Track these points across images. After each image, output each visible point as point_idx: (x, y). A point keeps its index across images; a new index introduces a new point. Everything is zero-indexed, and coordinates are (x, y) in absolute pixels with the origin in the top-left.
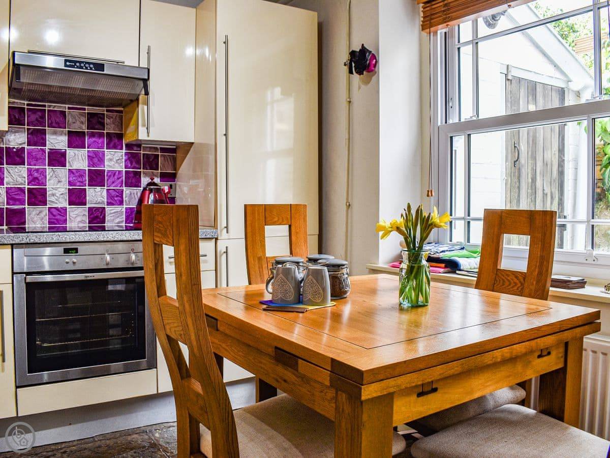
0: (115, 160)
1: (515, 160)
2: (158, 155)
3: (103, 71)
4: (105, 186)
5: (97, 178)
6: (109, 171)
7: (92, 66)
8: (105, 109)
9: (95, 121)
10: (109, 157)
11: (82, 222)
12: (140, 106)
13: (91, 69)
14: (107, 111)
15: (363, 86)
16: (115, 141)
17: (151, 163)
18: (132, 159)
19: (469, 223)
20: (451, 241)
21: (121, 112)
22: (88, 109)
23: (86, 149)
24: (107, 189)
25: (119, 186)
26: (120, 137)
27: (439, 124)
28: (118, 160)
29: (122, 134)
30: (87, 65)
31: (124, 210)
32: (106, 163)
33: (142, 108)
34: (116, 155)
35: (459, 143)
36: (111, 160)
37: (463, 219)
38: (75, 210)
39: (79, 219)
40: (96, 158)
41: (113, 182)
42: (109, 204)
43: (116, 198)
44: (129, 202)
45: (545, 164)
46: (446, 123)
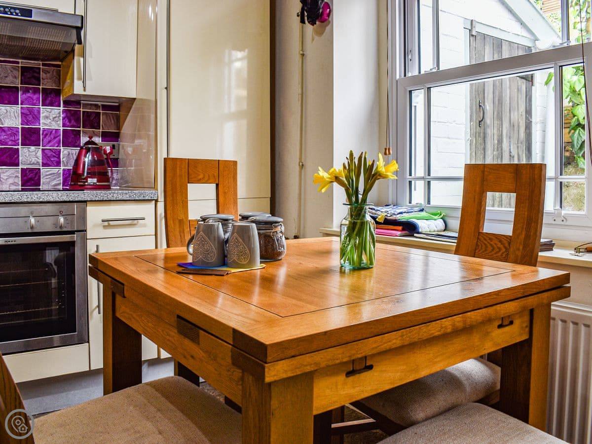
0: (51, 118)
1: (480, 120)
2: (100, 112)
3: (31, 17)
4: (40, 146)
5: (31, 137)
6: (44, 130)
7: (17, 11)
8: (41, 62)
9: (30, 76)
10: (46, 114)
11: (14, 184)
12: (76, 58)
13: (17, 14)
14: (43, 65)
15: (316, 38)
16: (52, 97)
17: (92, 121)
18: (71, 117)
19: (429, 183)
20: (410, 203)
21: (59, 66)
22: (22, 63)
23: (20, 106)
24: (42, 149)
25: (56, 145)
26: (58, 93)
27: (398, 77)
28: (55, 117)
29: (60, 89)
30: (12, 11)
31: (61, 171)
32: (42, 121)
33: (78, 61)
34: (53, 112)
35: (419, 98)
36: (47, 117)
37: (422, 178)
38: (7, 171)
39: (11, 181)
40: (30, 116)
41: (49, 142)
42: (44, 165)
43: (52, 159)
44: (67, 163)
45: (512, 125)
46: (405, 76)
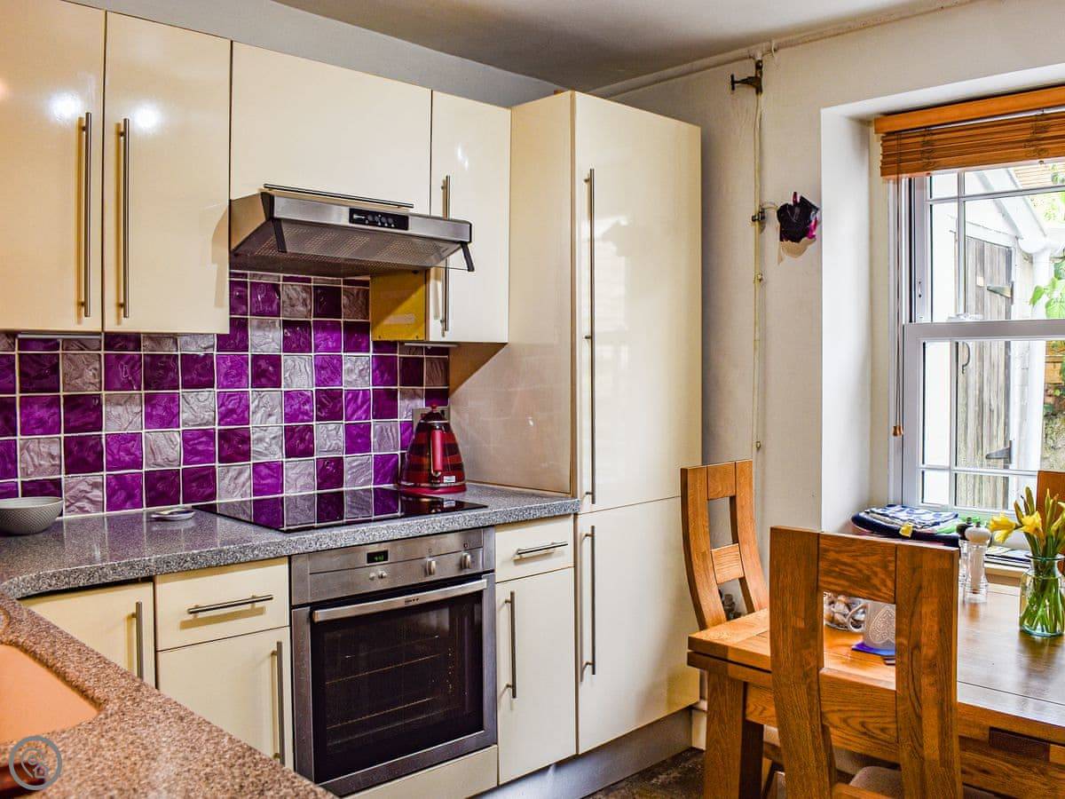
0: (357, 371)
1: (964, 363)
2: (423, 358)
3: (407, 229)
4: (342, 419)
5: (330, 405)
6: (349, 392)
7: (390, 220)
8: (342, 279)
9: (327, 301)
10: (349, 365)
12: (432, 282)
13: (389, 227)
14: (346, 282)
15: (787, 258)
16: (357, 337)
17: (412, 373)
18: (383, 369)
19: (957, 476)
20: (922, 502)
21: (366, 283)
22: (316, 281)
23: (313, 354)
24: (346, 424)
25: (363, 417)
26: (364, 329)
27: (904, 323)
28: (362, 370)
29: (369, 323)
30: (384, 220)
32: (345, 377)
33: (435, 286)
34: (359, 363)
36: (350, 371)
38: (297, 465)
40: (328, 370)
41: (354, 412)
42: (349, 450)
43: (357, 440)
44: (380, 445)
46: (911, 322)
